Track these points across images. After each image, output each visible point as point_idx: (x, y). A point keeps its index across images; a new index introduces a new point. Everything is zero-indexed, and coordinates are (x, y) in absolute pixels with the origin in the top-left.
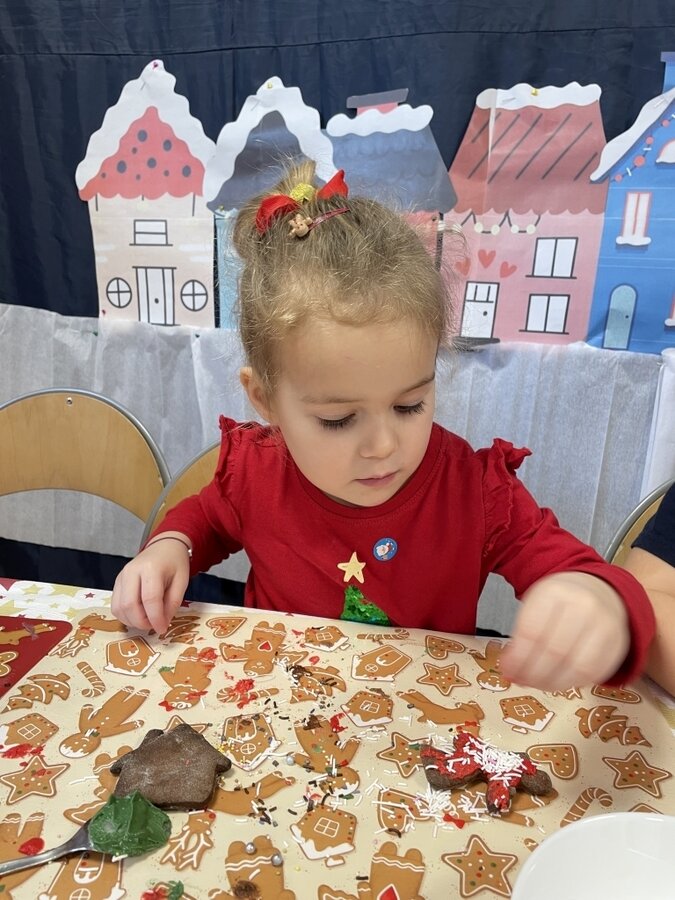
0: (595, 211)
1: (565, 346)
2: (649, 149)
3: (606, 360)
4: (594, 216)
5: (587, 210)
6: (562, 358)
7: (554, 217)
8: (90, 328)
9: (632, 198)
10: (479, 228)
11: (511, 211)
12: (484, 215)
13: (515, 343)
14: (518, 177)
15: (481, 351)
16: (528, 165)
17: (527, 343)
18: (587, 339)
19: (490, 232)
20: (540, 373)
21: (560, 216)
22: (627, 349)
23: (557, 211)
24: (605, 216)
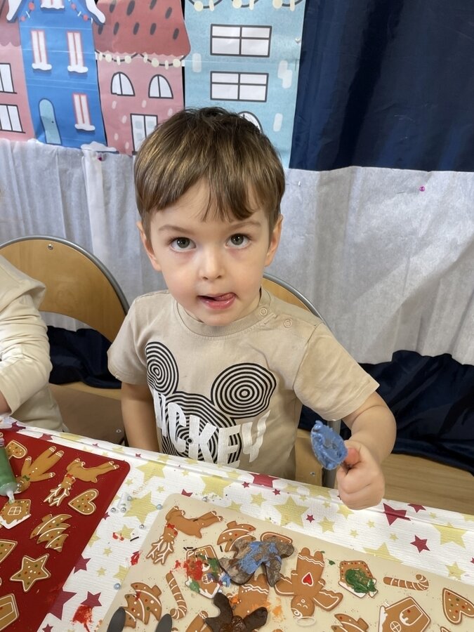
0: (16, 44)
1: (24, 142)
3: (49, 152)
4: (15, 48)
5: (10, 43)
6: (23, 150)
9: (34, 34)
17: (3, 139)
18: (37, 136)
22: (61, 145)
24: (22, 48)
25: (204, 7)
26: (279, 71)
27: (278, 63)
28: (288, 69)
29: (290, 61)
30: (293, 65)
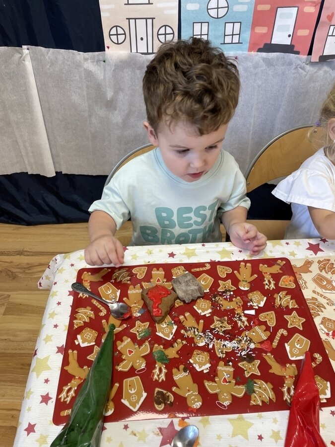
8: (101, 58)
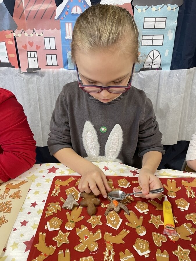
0: (58, 29)
1: (58, 70)
2: (69, 9)
3: (69, 73)
4: (58, 30)
5: (55, 29)
6: (58, 73)
7: (47, 31)
9: (67, 25)
10: (26, 35)
11: (35, 29)
12: (27, 31)
13: (45, 69)
14: (34, 18)
15: (37, 72)
16: (36, 14)
17: (48, 69)
18: (64, 67)
19: (30, 36)
20: (53, 78)
21: (49, 31)
23: (47, 29)
24: (61, 30)
25: (142, 11)
26: (168, 34)
27: (168, 31)
28: (172, 32)
29: (172, 30)
30: (173, 31)
